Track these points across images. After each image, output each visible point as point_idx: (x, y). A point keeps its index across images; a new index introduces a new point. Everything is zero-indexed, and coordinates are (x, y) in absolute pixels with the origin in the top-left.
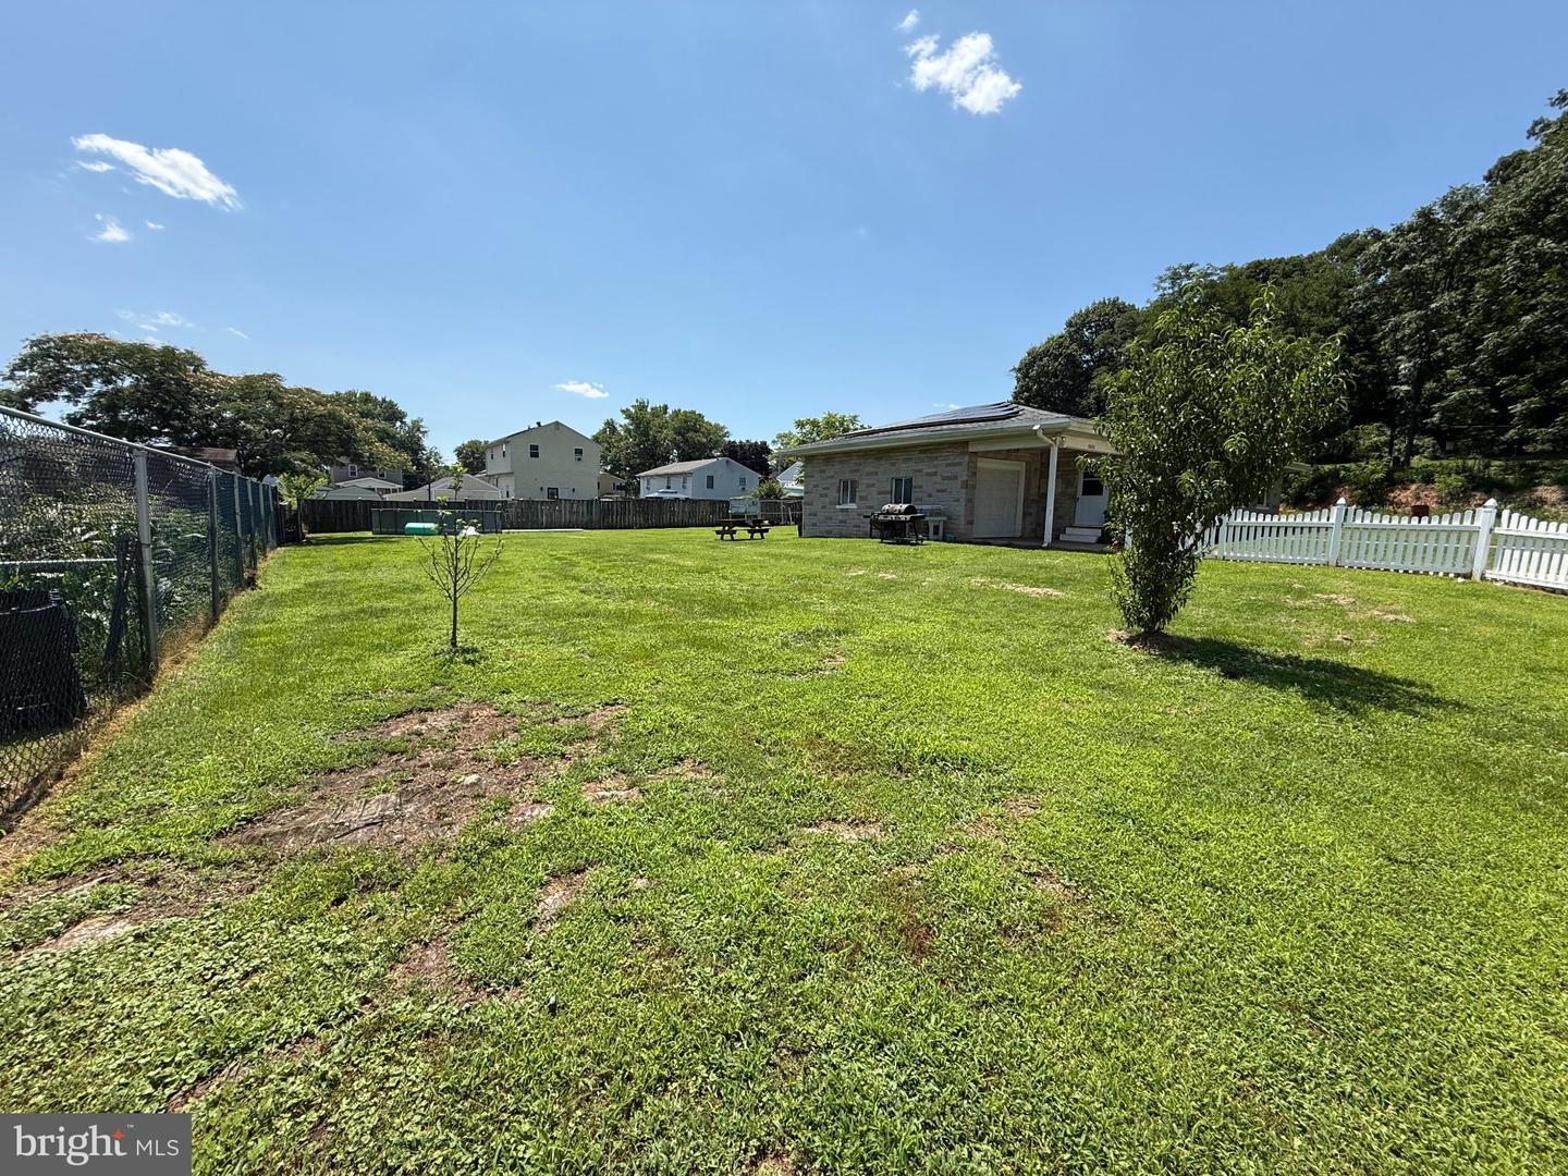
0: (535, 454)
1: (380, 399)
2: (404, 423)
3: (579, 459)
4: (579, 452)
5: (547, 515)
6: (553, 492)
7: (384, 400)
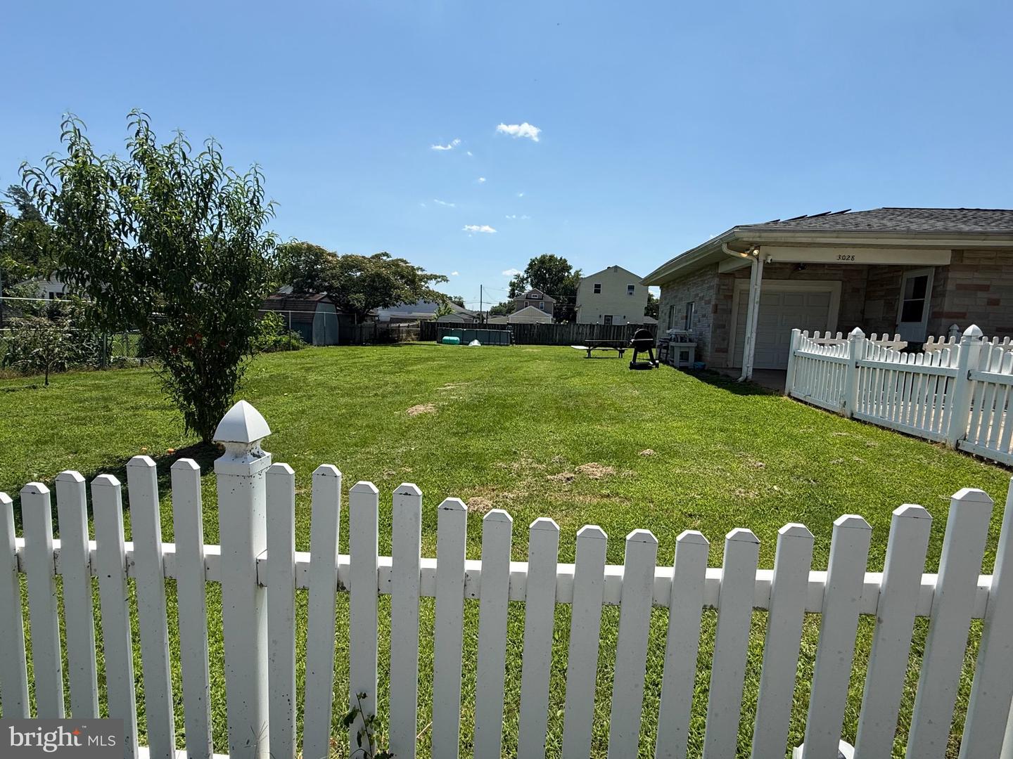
0: (597, 291)
1: (559, 258)
2: (570, 273)
3: (631, 294)
4: (631, 288)
5: (559, 335)
6: (608, 319)
7: (561, 259)
